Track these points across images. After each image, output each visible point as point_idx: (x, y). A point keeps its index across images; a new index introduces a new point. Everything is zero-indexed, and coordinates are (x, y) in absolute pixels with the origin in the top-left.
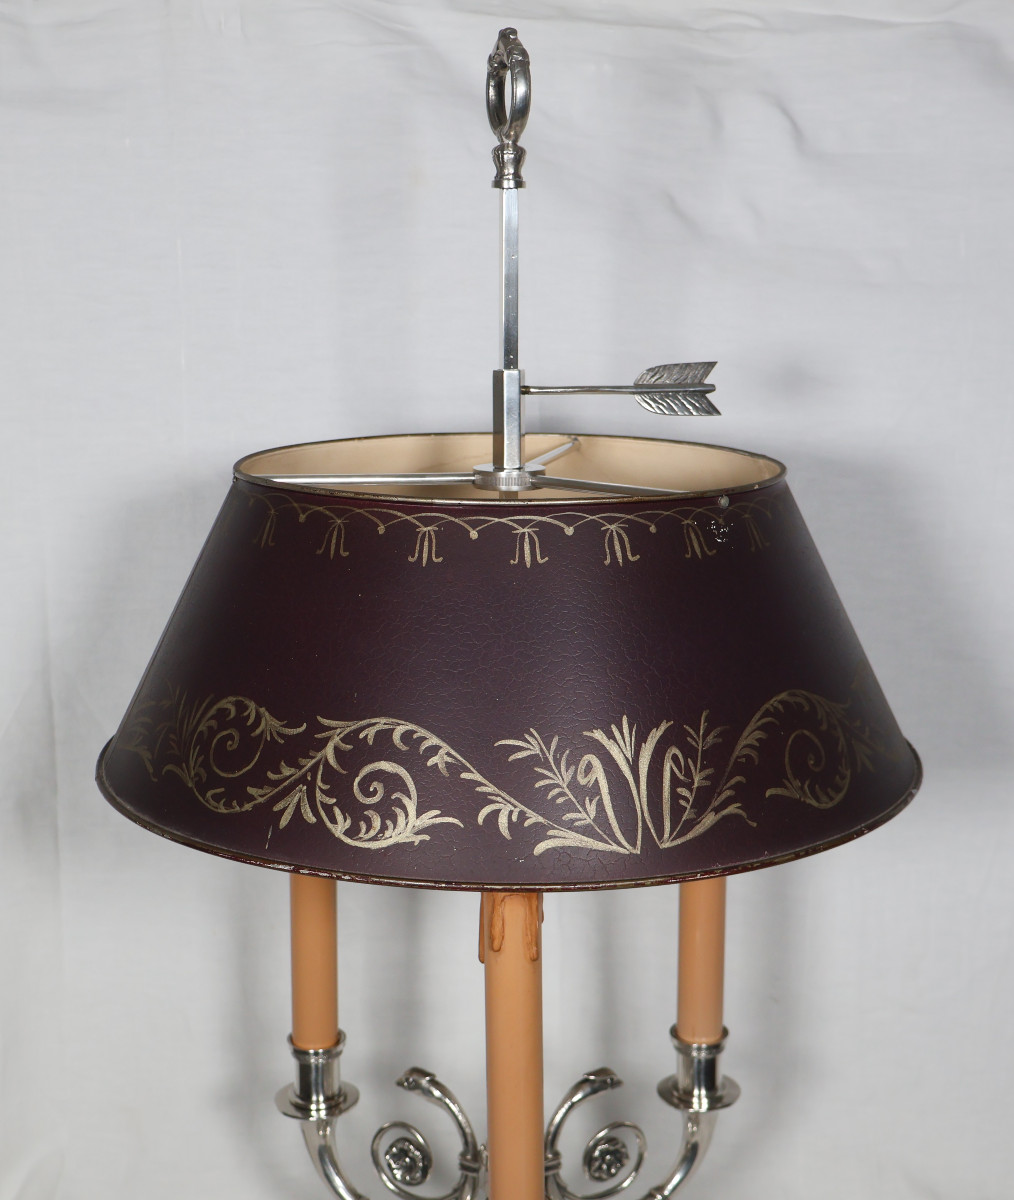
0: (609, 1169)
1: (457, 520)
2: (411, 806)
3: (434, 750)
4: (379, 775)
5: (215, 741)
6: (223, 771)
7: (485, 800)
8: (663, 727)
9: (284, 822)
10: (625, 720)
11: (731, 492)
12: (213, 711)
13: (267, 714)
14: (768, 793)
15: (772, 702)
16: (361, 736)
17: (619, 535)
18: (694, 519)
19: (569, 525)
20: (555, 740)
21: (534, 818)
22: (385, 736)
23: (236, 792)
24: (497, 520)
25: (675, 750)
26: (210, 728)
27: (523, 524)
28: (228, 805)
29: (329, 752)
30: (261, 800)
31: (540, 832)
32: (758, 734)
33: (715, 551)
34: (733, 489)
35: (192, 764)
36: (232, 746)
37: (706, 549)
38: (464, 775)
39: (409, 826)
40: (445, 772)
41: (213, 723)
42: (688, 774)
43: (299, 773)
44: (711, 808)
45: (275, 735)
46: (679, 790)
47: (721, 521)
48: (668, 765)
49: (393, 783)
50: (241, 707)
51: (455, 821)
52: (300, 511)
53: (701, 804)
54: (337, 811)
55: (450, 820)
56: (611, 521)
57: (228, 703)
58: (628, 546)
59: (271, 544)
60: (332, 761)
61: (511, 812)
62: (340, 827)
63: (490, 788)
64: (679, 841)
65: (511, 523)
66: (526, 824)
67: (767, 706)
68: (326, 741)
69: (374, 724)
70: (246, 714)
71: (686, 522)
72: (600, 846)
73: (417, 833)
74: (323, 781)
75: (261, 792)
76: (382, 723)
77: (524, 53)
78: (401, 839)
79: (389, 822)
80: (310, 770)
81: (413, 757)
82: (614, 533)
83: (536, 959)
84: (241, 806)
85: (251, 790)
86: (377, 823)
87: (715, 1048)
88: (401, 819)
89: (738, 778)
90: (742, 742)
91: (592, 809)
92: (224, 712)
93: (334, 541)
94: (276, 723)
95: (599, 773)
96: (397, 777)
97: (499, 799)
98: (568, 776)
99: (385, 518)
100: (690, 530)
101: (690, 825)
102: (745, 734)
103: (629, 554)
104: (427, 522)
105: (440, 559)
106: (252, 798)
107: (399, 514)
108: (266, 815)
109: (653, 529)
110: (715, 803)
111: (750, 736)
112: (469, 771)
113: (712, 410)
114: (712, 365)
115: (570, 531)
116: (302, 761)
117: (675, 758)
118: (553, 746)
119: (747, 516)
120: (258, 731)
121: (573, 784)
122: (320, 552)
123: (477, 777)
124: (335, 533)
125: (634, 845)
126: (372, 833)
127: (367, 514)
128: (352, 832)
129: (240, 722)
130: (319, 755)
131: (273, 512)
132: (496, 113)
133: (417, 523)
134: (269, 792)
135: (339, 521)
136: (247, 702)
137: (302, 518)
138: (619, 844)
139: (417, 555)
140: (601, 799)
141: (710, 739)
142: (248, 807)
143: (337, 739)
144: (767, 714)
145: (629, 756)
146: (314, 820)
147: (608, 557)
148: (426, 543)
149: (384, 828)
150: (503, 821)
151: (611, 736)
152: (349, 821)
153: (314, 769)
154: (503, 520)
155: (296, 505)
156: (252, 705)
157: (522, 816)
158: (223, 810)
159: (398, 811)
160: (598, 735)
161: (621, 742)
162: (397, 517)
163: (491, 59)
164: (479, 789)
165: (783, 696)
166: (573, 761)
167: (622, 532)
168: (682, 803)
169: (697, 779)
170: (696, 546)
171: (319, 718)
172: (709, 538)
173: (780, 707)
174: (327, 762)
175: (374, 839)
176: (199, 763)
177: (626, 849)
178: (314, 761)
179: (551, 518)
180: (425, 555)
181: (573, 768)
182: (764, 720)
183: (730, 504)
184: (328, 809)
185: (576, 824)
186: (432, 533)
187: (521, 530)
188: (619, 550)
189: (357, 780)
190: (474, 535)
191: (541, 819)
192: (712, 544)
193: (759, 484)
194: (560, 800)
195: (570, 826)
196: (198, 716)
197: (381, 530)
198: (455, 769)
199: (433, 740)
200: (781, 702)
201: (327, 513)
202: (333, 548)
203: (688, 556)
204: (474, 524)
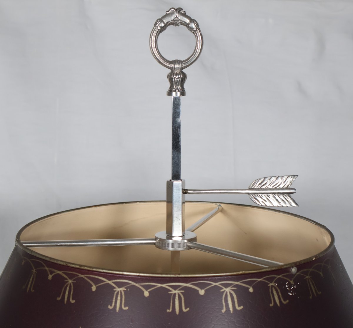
1: (137, 285)
11: (298, 264)
17: (231, 294)
18: (275, 282)
19: (202, 289)
24: (159, 285)
27: (175, 288)
33: (288, 301)
34: (300, 262)
37: (282, 300)
47: (292, 282)
52: (49, 273)
56: (226, 286)
58: (236, 300)
59: (33, 291)
65: (168, 287)
71: (271, 284)
82: (228, 294)
93: (67, 293)
99: (97, 281)
100: (273, 289)
103: (236, 305)
104: (120, 285)
105: (127, 308)
107: (104, 279)
109: (251, 290)
119: (307, 277)
122: (59, 299)
124: (68, 288)
127: (86, 278)
131: (34, 271)
133: (114, 285)
135: (70, 281)
137: (50, 277)
139: (113, 304)
147: (224, 308)
148: (119, 298)
154: (164, 285)
155: (47, 269)
162: (103, 281)
167: (233, 292)
170: (276, 299)
172: (284, 293)
179: (191, 284)
180: (118, 305)
183: (298, 271)
186: (123, 292)
187: (174, 292)
188: (231, 303)
190: (146, 294)
192: (286, 296)
193: (315, 256)
197: (94, 288)
201: (64, 275)
202: (66, 297)
203: (271, 305)
204: (147, 287)
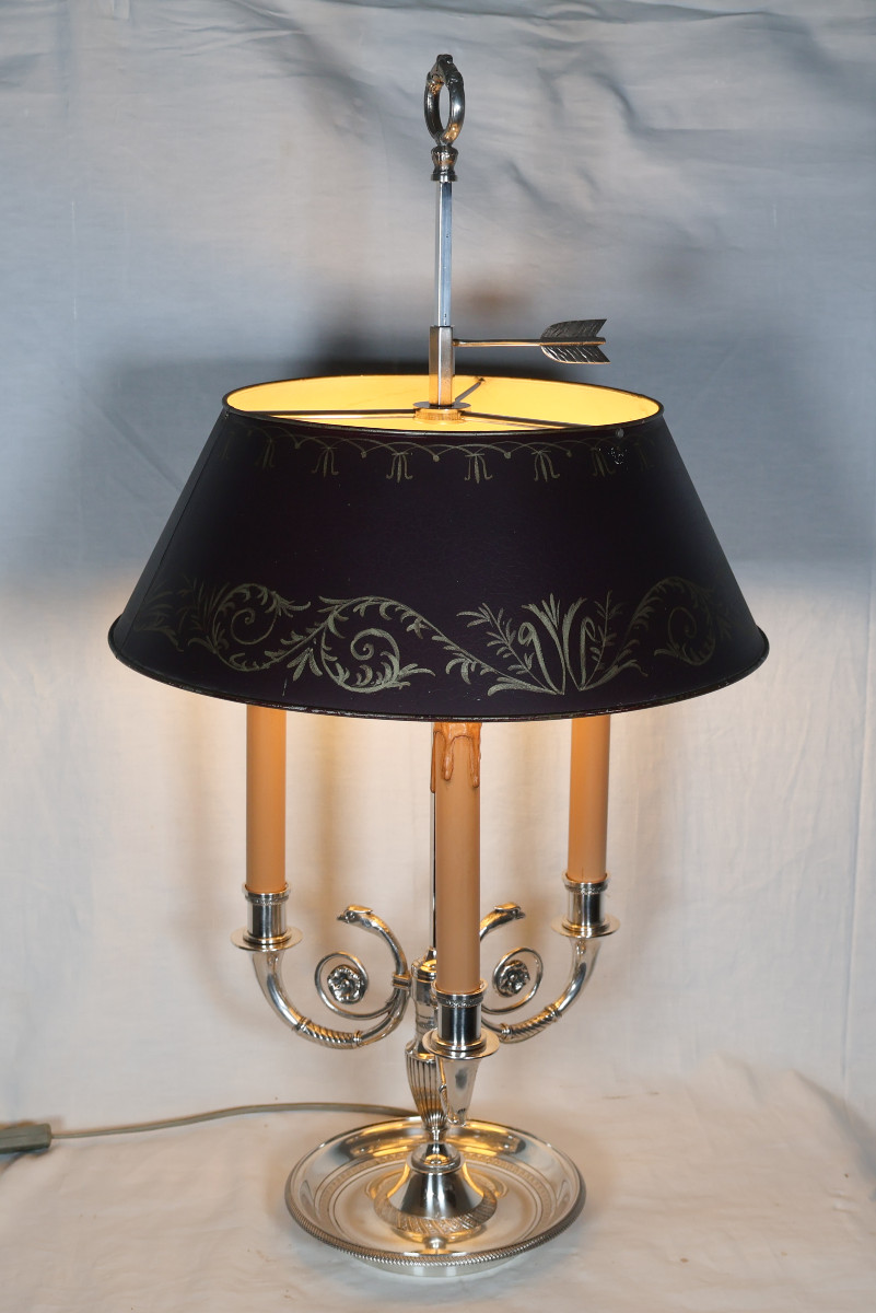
0: (513, 986)
1: (423, 447)
2: (395, 662)
3: (411, 620)
4: (371, 639)
5: (234, 618)
6: (242, 640)
7: (451, 656)
8: (580, 603)
9: (296, 676)
10: (552, 596)
11: (625, 426)
12: (230, 596)
13: (277, 596)
14: (656, 653)
15: (658, 585)
16: (355, 610)
17: (545, 460)
18: (599, 447)
19: (508, 451)
20: (502, 611)
21: (487, 669)
22: (373, 609)
23: (256, 655)
24: (453, 447)
25: (588, 620)
26: (228, 608)
27: (473, 450)
28: (249, 665)
29: (330, 622)
30: (277, 660)
31: (492, 679)
32: (648, 609)
33: (614, 471)
34: (627, 424)
35: (215, 636)
36: (249, 621)
37: (608, 469)
38: (434, 638)
39: (395, 675)
40: (419, 635)
41: (232, 605)
42: (598, 637)
43: (307, 639)
44: (615, 662)
45: (286, 612)
46: (592, 649)
47: (619, 448)
48: (583, 631)
49: (381, 644)
50: (255, 592)
51: (429, 671)
52: (295, 440)
53: (608, 659)
54: (338, 666)
55: (426, 670)
56: (539, 447)
57: (244, 589)
58: (551, 466)
59: (272, 466)
60: (333, 630)
61: (470, 665)
62: (341, 678)
63: (453, 647)
64: (592, 686)
65: (464, 450)
66: (482, 673)
67: (654, 588)
68: (327, 614)
69: (365, 601)
70: (259, 596)
71: (593, 449)
72: (535, 688)
73: (400, 681)
74: (326, 644)
75: (276, 654)
76: (370, 600)
77: (459, 76)
78: (388, 685)
79: (379, 674)
80: (315, 636)
81: (395, 624)
82: (542, 457)
83: (476, 787)
84: (260, 665)
85: (268, 653)
86: (370, 674)
87: (600, 886)
88: (388, 671)
89: (634, 641)
90: (637, 614)
91: (529, 662)
92: (240, 596)
93: (326, 464)
94: (286, 603)
95: (534, 637)
96: (383, 640)
97: (461, 655)
98: (511, 638)
99: (367, 446)
100: (597, 455)
101: (600, 674)
102: (639, 609)
103: (552, 472)
104: (399, 449)
105: (412, 477)
106: (269, 659)
107: (380, 443)
108: (282, 670)
109: (569, 454)
110: (618, 659)
111: (643, 610)
112: (438, 635)
113: (603, 358)
114: (601, 323)
115: (508, 455)
116: (309, 630)
117: (588, 625)
118: (500, 616)
119: (637, 444)
120: (271, 609)
121: (515, 643)
122: (314, 472)
123: (444, 639)
124: (326, 458)
125: (560, 688)
126: (366, 682)
127: (352, 443)
128: (351, 681)
129: (255, 602)
130: (322, 626)
131: (271, 441)
132: (433, 121)
133: (392, 450)
134: (283, 654)
135: (329, 448)
136: (260, 587)
137: (297, 446)
138: (550, 688)
139: (393, 474)
140: (535, 656)
141: (613, 611)
142: (266, 666)
143: (336, 613)
144: (654, 594)
145: (555, 623)
146: (321, 673)
147: (538, 474)
148: (400, 465)
149: (375, 678)
150: (464, 670)
151: (541, 609)
152: (348, 674)
153: (318, 636)
154: (458, 448)
155: (291, 435)
156: (264, 590)
157: (478, 667)
158: (245, 669)
159: (386, 665)
160: (533, 608)
161: (550, 614)
162: (375, 445)
163: (429, 77)
164: (446, 648)
165: (666, 581)
166: (515, 627)
167: (546, 456)
168: (595, 658)
169: (605, 640)
170: (601, 468)
171: (321, 598)
172: (610, 461)
173: (664, 590)
174: (328, 631)
175: (368, 685)
176: (221, 634)
177: (554, 691)
178: (317, 630)
179: (495, 446)
180: (399, 474)
181: (514, 632)
182: (653, 599)
183: (626, 435)
184: (332, 665)
185: (519, 673)
186: (405, 457)
187: (472, 455)
188: (546, 470)
189: (353, 642)
190: (436, 458)
191: (492, 669)
192: (613, 466)
193: (645, 419)
194: (505, 656)
195: (513, 674)
196: (217, 600)
197: (364, 454)
198: (427, 633)
199: (412, 613)
200: (664, 586)
201: (319, 441)
202: (325, 468)
203: (595, 475)
204: (436, 451)
